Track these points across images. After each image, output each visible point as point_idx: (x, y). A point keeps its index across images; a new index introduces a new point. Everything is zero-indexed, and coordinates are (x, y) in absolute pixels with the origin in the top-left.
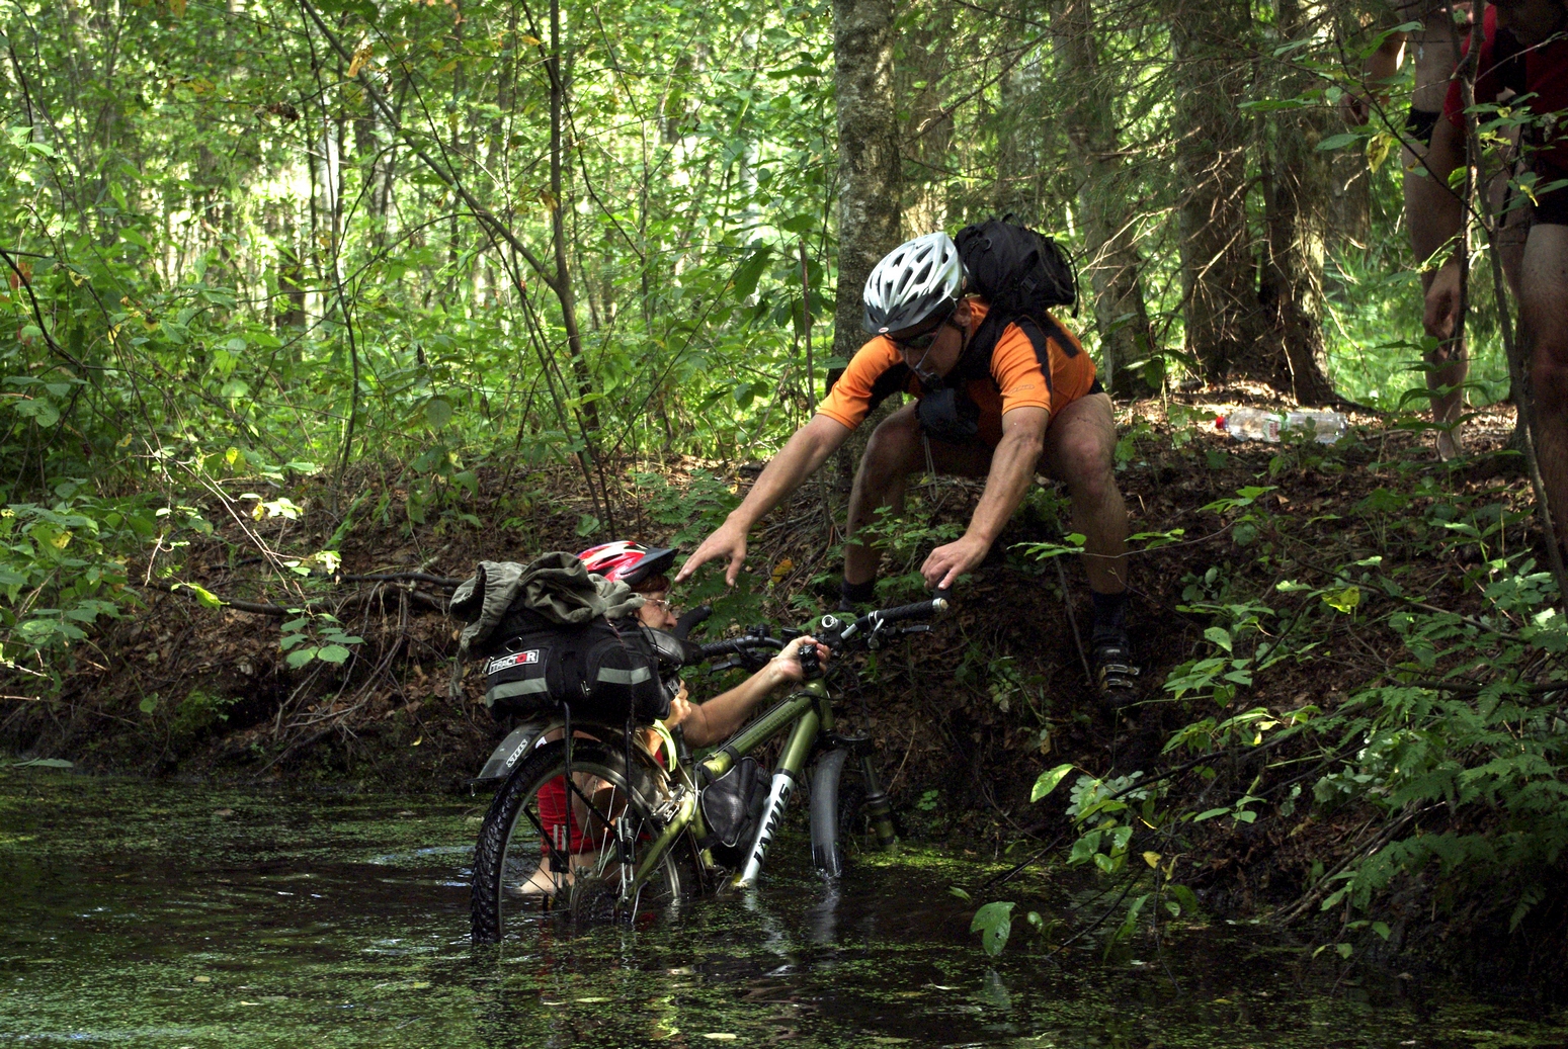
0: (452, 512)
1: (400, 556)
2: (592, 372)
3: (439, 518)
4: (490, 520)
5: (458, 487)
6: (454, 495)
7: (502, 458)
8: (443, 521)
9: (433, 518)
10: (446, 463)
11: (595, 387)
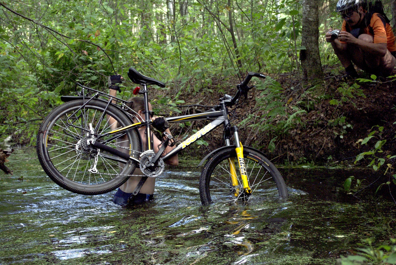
0: (205, 89)
1: (193, 100)
2: (240, 52)
3: (202, 90)
4: (215, 91)
5: (207, 83)
6: (206, 85)
7: (218, 75)
8: (204, 91)
9: (201, 90)
10: (204, 77)
11: (240, 56)
